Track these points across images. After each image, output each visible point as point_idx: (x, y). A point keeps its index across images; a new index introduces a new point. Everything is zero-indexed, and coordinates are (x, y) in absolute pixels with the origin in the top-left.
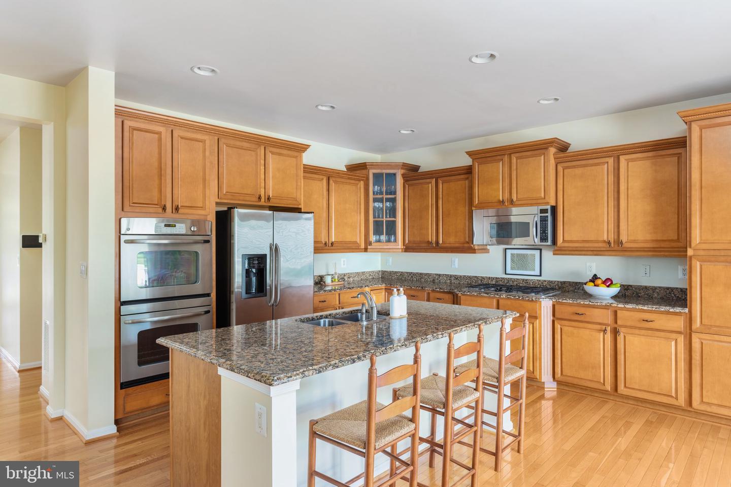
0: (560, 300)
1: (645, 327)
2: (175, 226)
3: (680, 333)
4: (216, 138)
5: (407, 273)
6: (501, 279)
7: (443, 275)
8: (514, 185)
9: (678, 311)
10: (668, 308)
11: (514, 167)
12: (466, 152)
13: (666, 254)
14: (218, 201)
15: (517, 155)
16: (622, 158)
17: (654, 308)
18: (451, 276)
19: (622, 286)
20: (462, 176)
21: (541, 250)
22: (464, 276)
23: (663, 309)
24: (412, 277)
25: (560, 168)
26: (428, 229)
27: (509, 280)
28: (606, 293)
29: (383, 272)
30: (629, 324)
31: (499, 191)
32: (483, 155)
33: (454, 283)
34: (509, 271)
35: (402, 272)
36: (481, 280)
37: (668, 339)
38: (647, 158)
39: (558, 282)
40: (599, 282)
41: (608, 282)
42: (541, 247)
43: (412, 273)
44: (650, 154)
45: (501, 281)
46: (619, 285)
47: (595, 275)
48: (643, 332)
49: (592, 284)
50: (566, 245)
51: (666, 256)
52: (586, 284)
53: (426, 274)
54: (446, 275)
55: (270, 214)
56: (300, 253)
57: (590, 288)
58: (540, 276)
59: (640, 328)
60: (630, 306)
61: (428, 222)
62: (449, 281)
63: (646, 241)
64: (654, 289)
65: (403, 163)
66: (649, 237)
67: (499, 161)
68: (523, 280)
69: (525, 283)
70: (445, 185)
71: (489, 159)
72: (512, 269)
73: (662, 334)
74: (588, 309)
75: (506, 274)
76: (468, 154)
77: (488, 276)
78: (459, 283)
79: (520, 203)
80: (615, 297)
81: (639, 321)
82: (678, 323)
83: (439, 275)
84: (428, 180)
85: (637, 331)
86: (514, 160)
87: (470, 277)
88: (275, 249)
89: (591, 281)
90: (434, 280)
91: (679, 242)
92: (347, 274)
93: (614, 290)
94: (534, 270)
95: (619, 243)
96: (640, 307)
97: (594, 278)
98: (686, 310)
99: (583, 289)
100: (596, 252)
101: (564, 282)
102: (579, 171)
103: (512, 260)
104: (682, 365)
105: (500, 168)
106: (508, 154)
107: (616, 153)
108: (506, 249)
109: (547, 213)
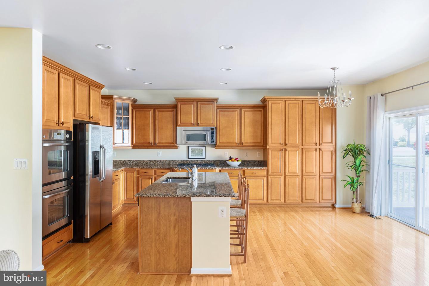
0: (223, 168)
1: (254, 175)
2: (60, 135)
3: (264, 176)
4: (73, 79)
5: (128, 160)
6: (186, 161)
7: (153, 160)
8: (199, 117)
9: (264, 168)
10: (261, 168)
11: (199, 108)
12: (174, 98)
13: (257, 148)
14: (74, 118)
15: (201, 103)
16: (243, 110)
17: (257, 168)
18: (158, 161)
19: (242, 161)
20: (170, 110)
21: (205, 146)
22: (166, 161)
23: (260, 168)
24: (132, 163)
25: (218, 111)
26: (149, 136)
27: (190, 161)
28: (236, 164)
30: (249, 175)
31: (192, 119)
32: (183, 101)
33: (160, 164)
35: (125, 160)
36: (176, 162)
37: (261, 179)
38: (251, 111)
39: (213, 161)
40: (233, 160)
41: (237, 159)
42: (205, 145)
43: (132, 160)
44: (252, 109)
46: (241, 161)
47: (231, 157)
48: (254, 177)
49: (231, 161)
50: (221, 144)
51: (256, 149)
52: (228, 161)
53: (142, 161)
54: (155, 160)
55: (100, 127)
57: (230, 162)
58: (205, 158)
59: (252, 176)
60: (249, 168)
61: (149, 132)
62: (157, 164)
63: (250, 143)
64: (249, 161)
65: (133, 98)
66: (252, 141)
67: (191, 104)
68: (197, 161)
70: (160, 113)
71: (186, 103)
72: (191, 156)
73: (260, 177)
74: (234, 171)
75: (188, 158)
77: (179, 160)
78: (163, 164)
79: (202, 125)
80: (239, 166)
81: (252, 173)
82: (264, 173)
83: (151, 161)
84: (149, 109)
85: (251, 177)
86: (199, 105)
87: (169, 161)
89: (230, 159)
90: (147, 164)
91: (261, 143)
93: (239, 163)
94: (202, 156)
95: (241, 143)
96: (253, 168)
97: (231, 158)
98: (267, 168)
99: (226, 163)
100: (232, 147)
101: (216, 161)
102: (226, 113)
103: (192, 152)
104: (266, 188)
105: (191, 108)
106: (196, 102)
107: (241, 107)
108: (188, 146)
109: (214, 130)
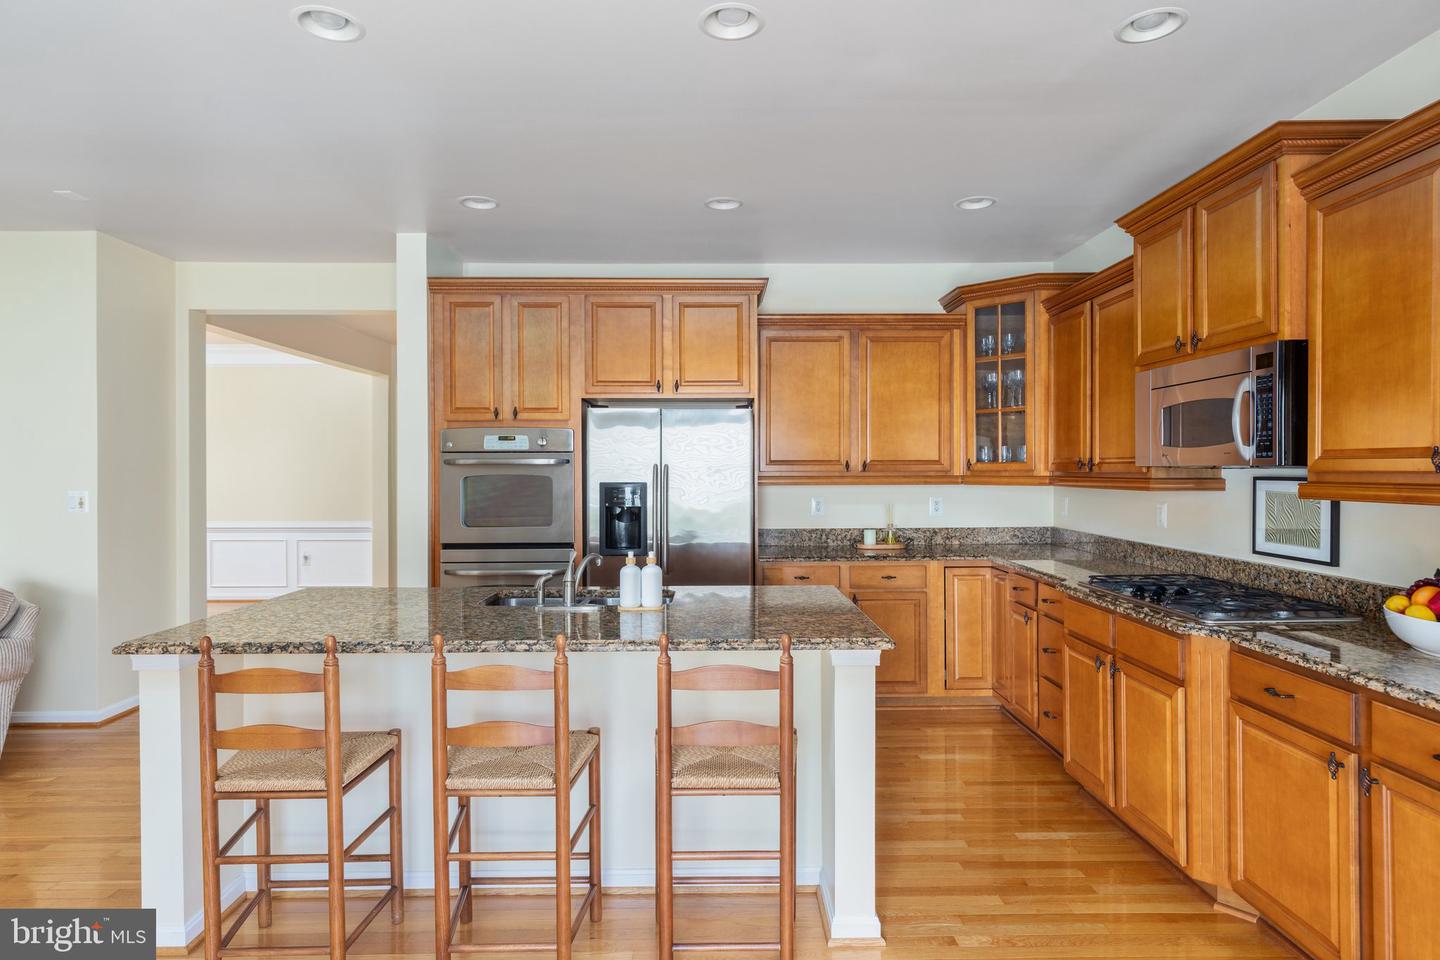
2: (514, 439)
4: (582, 297)
6: (1242, 567)
8: (1203, 292)
11: (1202, 239)
12: (1116, 222)
14: (586, 396)
15: (1207, 202)
20: (1128, 287)
26: (1078, 428)
27: (1261, 570)
29: (1055, 531)
31: (1177, 315)
32: (1150, 221)
34: (1262, 545)
45: (1244, 571)
50: (1330, 464)
54: (1143, 544)
55: (652, 415)
56: (718, 482)
58: (1332, 564)
61: (1080, 410)
67: (1175, 230)
68: (1291, 573)
69: (1296, 583)
70: (1104, 314)
71: (1159, 228)
72: (1268, 538)
75: (1255, 552)
76: (1122, 226)
79: (1214, 341)
81: (1431, 754)
84: (1080, 309)
86: (1204, 218)
88: (662, 473)
92: (941, 530)
94: (1318, 547)
103: (1269, 511)
105: (1177, 252)
106: (1191, 205)
108: (1257, 478)
109: (1271, 366)
